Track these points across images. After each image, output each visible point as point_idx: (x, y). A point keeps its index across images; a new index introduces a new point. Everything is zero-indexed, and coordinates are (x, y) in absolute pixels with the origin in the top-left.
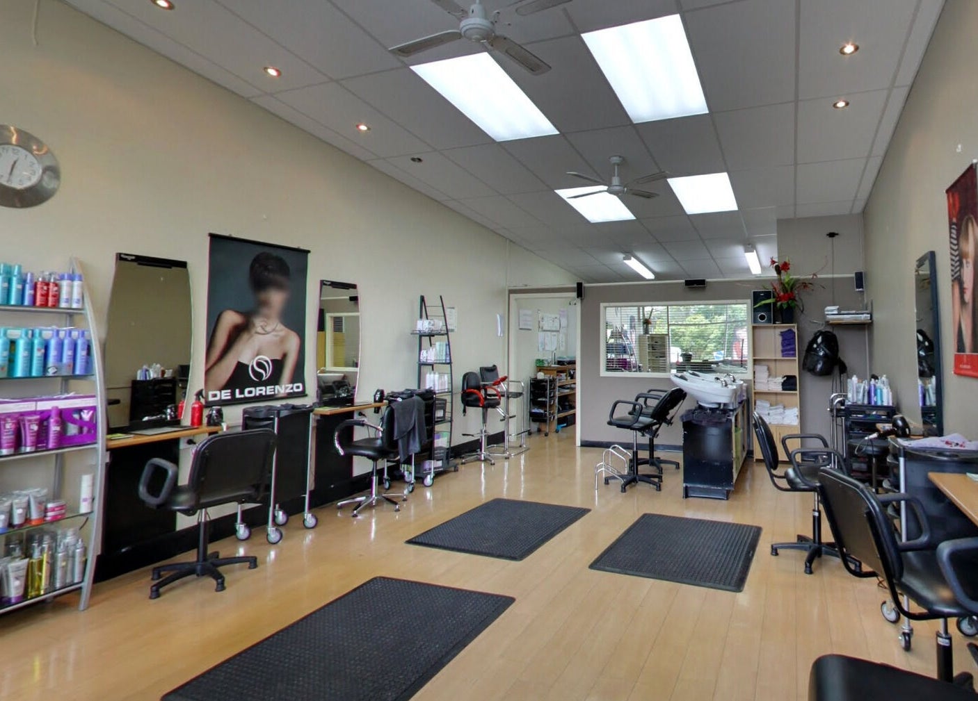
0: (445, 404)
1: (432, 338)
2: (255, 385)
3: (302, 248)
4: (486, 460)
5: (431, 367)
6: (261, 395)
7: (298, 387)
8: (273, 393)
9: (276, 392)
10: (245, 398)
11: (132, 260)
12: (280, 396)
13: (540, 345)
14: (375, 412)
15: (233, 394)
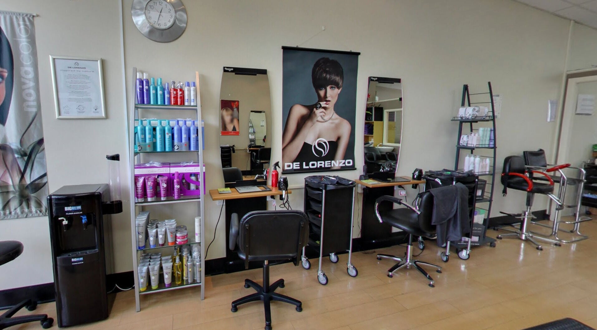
1: (473, 124)
2: (317, 160)
3: (353, 51)
5: (470, 151)
6: (321, 167)
7: (349, 163)
8: (330, 166)
9: (332, 166)
10: (310, 169)
11: (232, 71)
12: (335, 168)
14: (413, 187)
15: (301, 165)
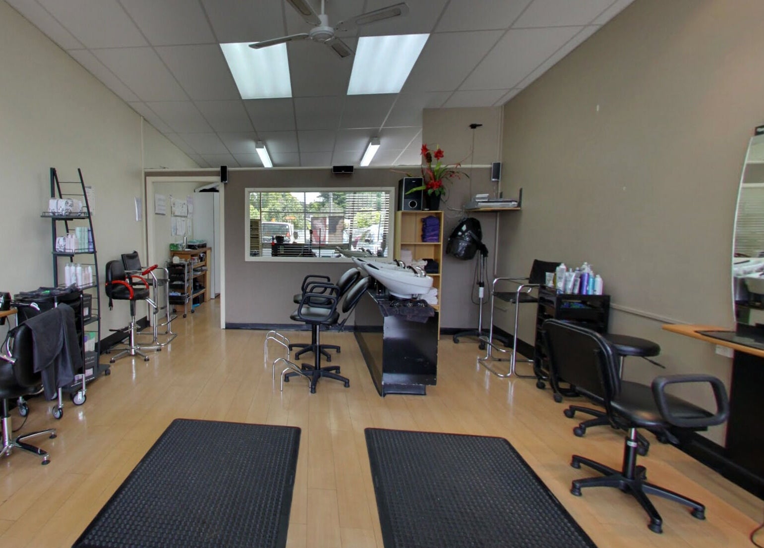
0: (90, 300)
1: (68, 222)
4: (136, 354)
5: (69, 258)
13: (172, 230)
